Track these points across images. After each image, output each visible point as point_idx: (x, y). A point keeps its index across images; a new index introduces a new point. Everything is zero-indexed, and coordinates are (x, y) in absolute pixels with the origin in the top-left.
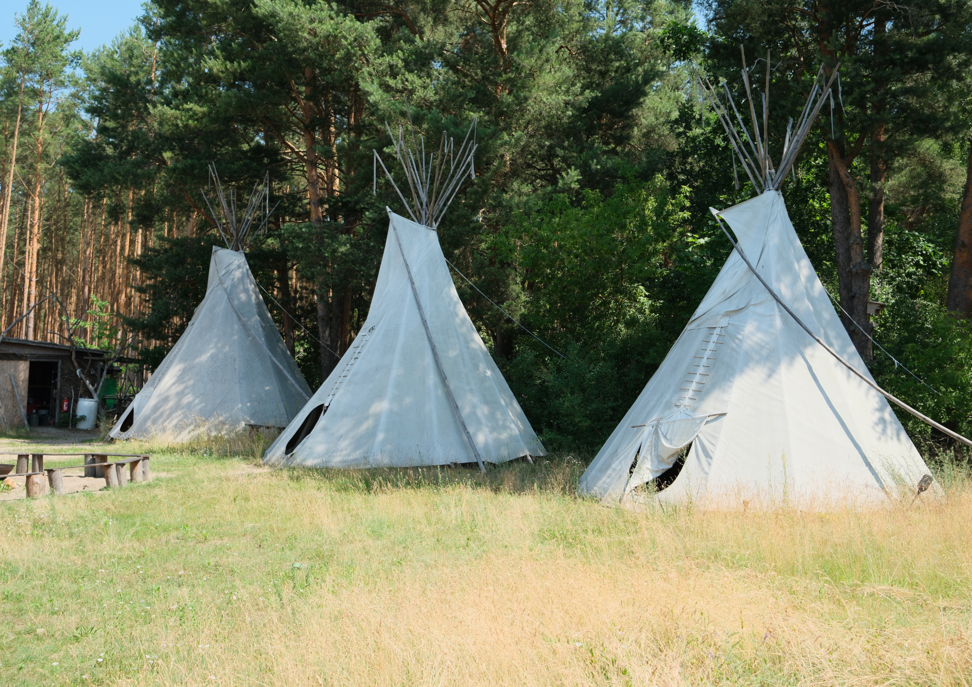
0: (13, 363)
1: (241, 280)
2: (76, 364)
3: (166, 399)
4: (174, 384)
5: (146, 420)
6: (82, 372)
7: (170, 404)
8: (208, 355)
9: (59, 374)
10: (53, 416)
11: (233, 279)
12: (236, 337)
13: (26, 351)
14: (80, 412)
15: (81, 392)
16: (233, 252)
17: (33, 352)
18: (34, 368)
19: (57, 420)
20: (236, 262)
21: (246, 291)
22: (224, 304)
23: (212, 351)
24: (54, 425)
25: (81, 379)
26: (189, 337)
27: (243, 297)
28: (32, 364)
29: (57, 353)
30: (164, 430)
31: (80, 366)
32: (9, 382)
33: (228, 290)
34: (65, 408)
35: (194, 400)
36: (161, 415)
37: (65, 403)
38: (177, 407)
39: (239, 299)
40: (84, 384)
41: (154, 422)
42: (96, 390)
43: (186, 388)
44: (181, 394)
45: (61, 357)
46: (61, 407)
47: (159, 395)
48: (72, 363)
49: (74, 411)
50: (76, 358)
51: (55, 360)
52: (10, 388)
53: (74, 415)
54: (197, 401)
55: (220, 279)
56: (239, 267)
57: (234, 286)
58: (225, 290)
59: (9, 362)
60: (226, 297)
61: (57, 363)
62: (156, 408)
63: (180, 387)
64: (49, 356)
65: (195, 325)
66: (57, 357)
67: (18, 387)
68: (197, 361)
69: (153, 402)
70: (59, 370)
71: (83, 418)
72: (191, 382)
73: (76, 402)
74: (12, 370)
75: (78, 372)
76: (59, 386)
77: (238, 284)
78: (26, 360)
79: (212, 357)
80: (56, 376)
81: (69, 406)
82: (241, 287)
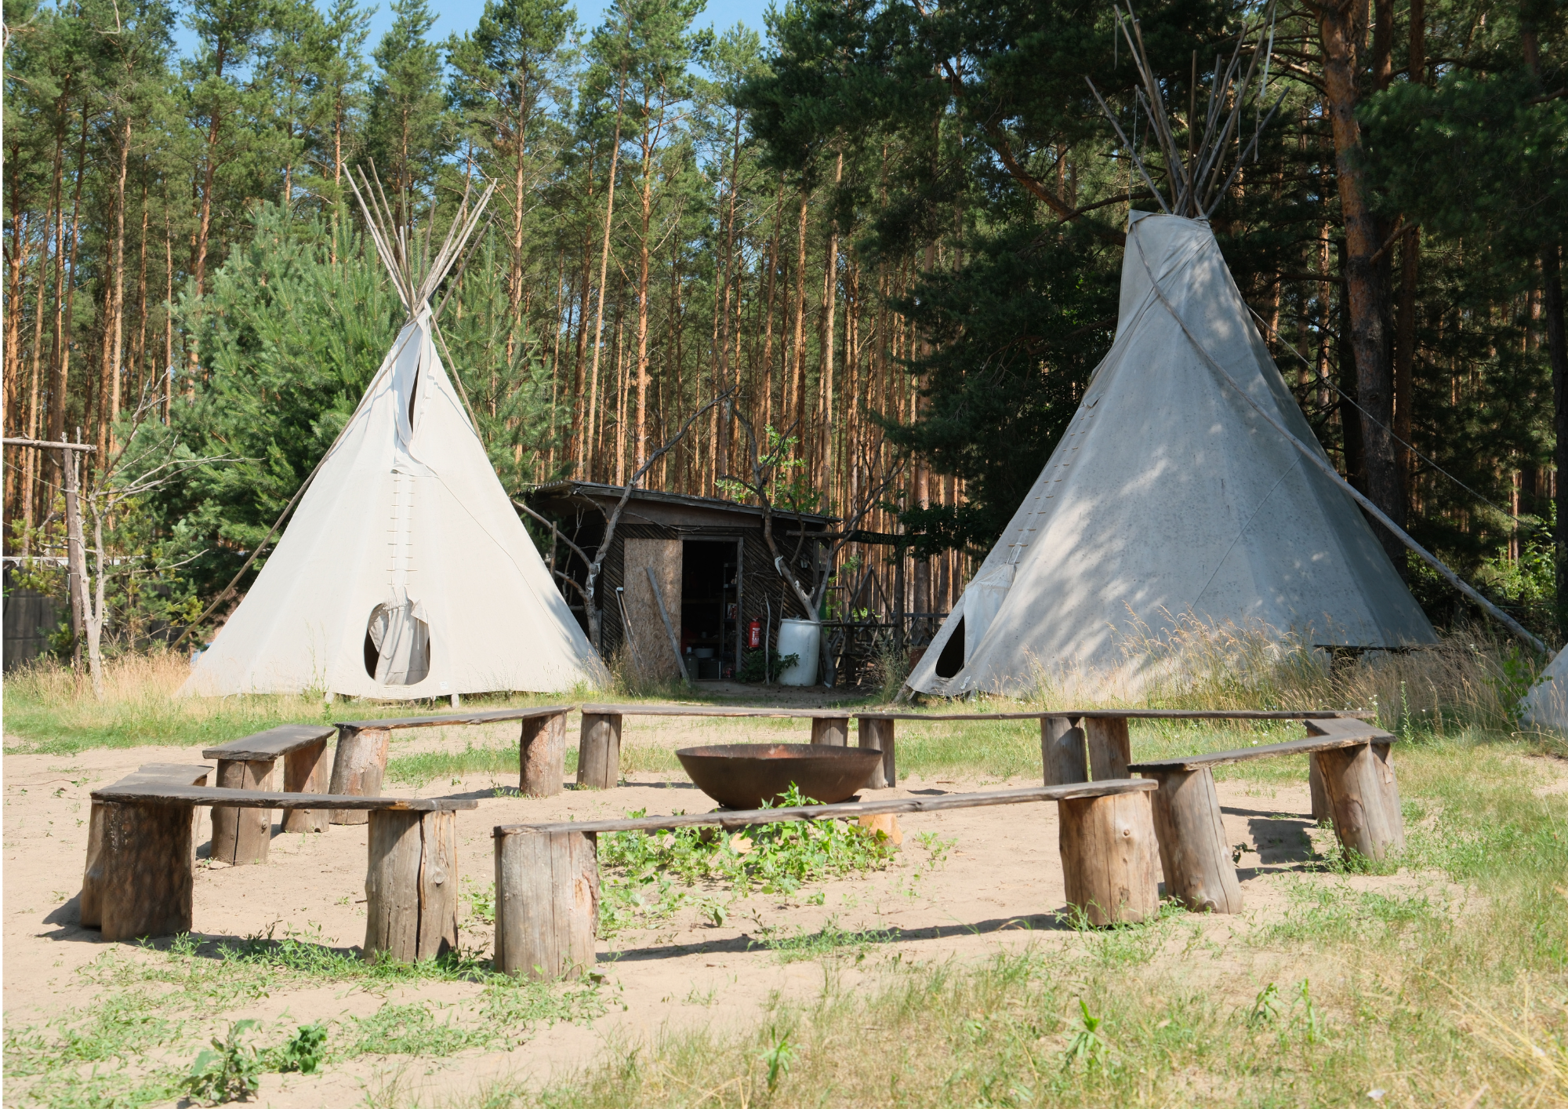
0: (651, 544)
1: (1211, 287)
2: (773, 547)
3: (1057, 590)
4: (1072, 552)
5: (1011, 642)
6: (786, 562)
7: (1073, 601)
8: (1154, 473)
9: (740, 568)
10: (730, 660)
11: (1190, 287)
12: (1217, 428)
13: (676, 520)
14: (785, 649)
15: (784, 606)
16: (1182, 220)
17: (690, 521)
18: (691, 554)
19: (739, 668)
20: (1194, 246)
21: (1226, 314)
22: (1174, 350)
23: (1161, 465)
24: (734, 678)
25: (784, 578)
26: (1093, 433)
27: (1222, 328)
28: (686, 544)
29: (735, 524)
30: (1067, 666)
31: (781, 551)
32: (645, 584)
33: (1182, 312)
34: (755, 640)
35: (1132, 592)
36: (1052, 631)
37: (755, 630)
38: (1091, 609)
39: (1213, 334)
40: (790, 588)
41: (1038, 646)
42: (813, 602)
43: (1107, 559)
44: (1097, 576)
45: (743, 532)
46: (747, 640)
47: (1038, 582)
48: (765, 544)
49: (774, 645)
50: (773, 533)
51: (732, 539)
52: (647, 597)
53: (774, 656)
54: (1139, 596)
55: (1155, 286)
56: (1201, 258)
57: (1193, 303)
58: (1175, 314)
59: (644, 542)
60: (1178, 328)
61: (736, 544)
62: (1034, 614)
63: (1094, 559)
64: (719, 531)
65: (1104, 406)
66: (736, 531)
67: (663, 594)
68: (1128, 489)
69: (1021, 599)
70: (740, 559)
71: (792, 660)
72: (1118, 545)
73: (776, 627)
74: (651, 559)
75: (777, 561)
76: (740, 594)
77: (1204, 296)
78: (675, 538)
79: (1164, 480)
80: (732, 572)
81: (761, 636)
82: (1213, 306)
